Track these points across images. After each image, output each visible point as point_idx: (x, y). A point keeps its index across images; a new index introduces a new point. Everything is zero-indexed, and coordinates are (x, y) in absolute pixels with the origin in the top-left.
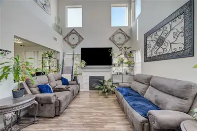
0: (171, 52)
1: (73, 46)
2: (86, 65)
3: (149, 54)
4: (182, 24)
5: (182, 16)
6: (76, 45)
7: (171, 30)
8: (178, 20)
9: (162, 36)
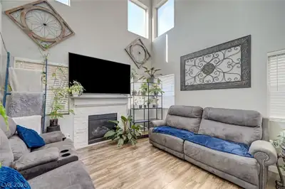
0: (224, 81)
1: (45, 44)
2: (84, 92)
3: (189, 81)
4: (239, 56)
5: (239, 48)
6: (53, 42)
7: (224, 59)
8: (233, 51)
9: (212, 62)
